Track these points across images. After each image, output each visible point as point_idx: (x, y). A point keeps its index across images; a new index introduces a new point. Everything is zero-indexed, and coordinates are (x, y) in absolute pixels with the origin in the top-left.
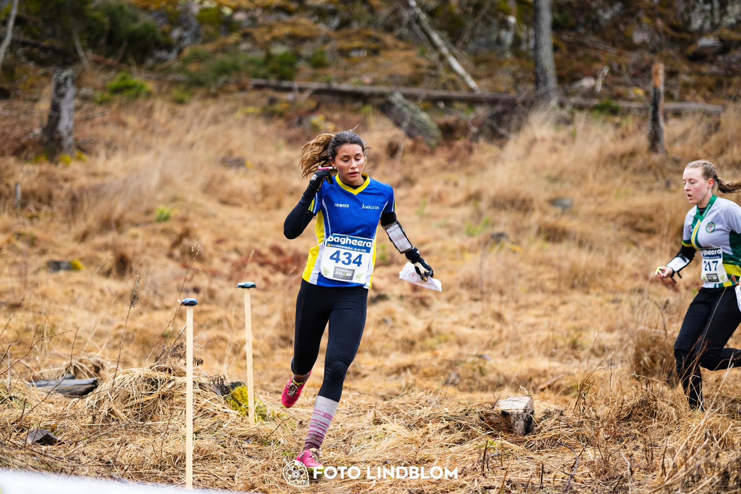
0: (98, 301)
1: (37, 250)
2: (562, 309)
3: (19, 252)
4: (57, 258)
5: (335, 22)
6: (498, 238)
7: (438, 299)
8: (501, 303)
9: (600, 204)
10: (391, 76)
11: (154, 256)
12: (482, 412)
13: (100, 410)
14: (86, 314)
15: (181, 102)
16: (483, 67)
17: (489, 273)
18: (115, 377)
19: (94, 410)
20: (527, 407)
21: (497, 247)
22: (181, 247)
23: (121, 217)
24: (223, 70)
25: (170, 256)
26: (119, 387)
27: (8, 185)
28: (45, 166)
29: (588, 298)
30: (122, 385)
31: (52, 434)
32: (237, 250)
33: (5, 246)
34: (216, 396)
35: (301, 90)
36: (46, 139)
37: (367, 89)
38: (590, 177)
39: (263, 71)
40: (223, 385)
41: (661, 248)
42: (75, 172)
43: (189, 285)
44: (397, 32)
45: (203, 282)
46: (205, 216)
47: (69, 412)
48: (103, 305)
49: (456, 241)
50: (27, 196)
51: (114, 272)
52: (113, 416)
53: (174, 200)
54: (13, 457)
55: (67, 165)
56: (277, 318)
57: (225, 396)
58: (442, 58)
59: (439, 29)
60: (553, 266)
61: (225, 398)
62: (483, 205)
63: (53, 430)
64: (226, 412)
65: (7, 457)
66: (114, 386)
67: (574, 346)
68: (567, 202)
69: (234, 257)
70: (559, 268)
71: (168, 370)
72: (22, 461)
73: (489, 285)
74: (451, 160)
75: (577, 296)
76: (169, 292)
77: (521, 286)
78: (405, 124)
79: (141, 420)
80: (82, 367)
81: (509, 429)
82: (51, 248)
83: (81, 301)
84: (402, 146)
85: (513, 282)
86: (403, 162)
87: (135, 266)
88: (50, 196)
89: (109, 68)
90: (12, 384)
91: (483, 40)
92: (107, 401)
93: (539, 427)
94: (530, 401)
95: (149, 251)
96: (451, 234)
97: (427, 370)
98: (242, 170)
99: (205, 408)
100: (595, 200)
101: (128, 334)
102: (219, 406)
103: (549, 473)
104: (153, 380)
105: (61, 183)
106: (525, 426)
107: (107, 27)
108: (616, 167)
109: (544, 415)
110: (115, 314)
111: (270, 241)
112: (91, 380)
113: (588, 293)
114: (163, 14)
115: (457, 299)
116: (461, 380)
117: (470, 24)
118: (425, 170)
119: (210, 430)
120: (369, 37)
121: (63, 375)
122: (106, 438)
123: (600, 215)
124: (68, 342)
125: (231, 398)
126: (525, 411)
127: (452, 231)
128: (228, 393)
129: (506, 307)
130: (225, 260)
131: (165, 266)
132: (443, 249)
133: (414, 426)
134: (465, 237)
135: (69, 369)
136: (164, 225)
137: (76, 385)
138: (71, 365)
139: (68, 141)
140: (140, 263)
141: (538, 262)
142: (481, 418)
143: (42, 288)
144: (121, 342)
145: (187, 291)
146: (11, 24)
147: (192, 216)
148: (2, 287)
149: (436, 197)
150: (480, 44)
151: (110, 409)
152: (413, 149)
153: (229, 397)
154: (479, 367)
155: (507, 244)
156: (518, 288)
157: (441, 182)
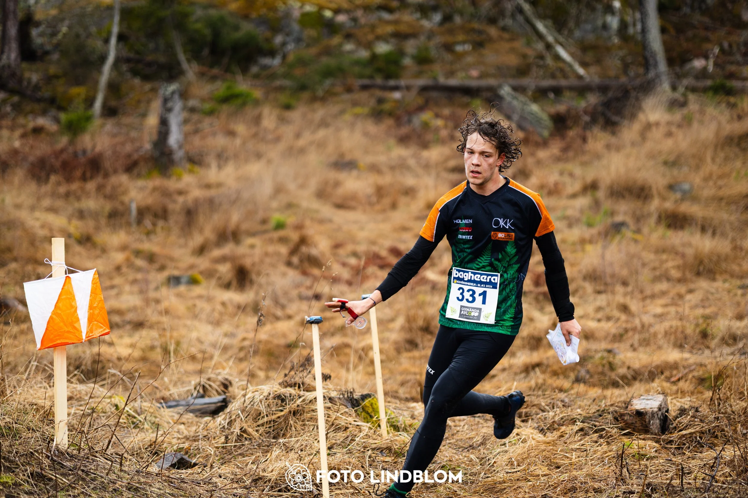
0: (221, 314)
1: (156, 266)
2: (689, 297)
3: (139, 269)
4: (176, 273)
5: (437, 17)
8: (626, 294)
9: (720, 188)
10: (498, 68)
11: (273, 266)
12: (616, 412)
13: (232, 430)
14: (209, 328)
15: (288, 107)
16: (590, 53)
17: (611, 264)
18: (244, 396)
19: (227, 431)
20: (661, 405)
21: (618, 238)
22: (299, 254)
23: (238, 227)
24: (328, 73)
25: (289, 264)
26: (250, 406)
27: (122, 203)
28: (157, 181)
29: (716, 284)
30: (252, 403)
31: (186, 457)
32: (355, 254)
33: (124, 265)
34: (347, 410)
35: (408, 88)
36: (157, 154)
37: (474, 83)
38: (709, 160)
39: (368, 71)
40: (353, 397)
42: (188, 184)
43: (310, 293)
44: (501, 23)
45: (324, 288)
46: (321, 221)
47: (202, 433)
48: (226, 318)
49: (576, 233)
50: (142, 212)
51: (234, 283)
52: (245, 435)
53: (289, 206)
54: (151, 485)
55: (179, 178)
56: (400, 321)
57: (356, 409)
58: (549, 47)
59: (543, 18)
60: (677, 253)
61: (356, 411)
62: (601, 194)
63: (187, 453)
64: (358, 425)
65: (145, 486)
66: (245, 405)
67: (704, 335)
68: (686, 187)
69: (353, 261)
70: (683, 256)
71: (297, 385)
72: (160, 489)
73: (613, 276)
74: (565, 150)
75: (703, 283)
76: (291, 300)
77: (645, 275)
78: (516, 117)
79: (274, 438)
80: (210, 386)
81: (645, 430)
82: (170, 264)
83: (203, 316)
85: (637, 273)
87: (254, 277)
88: (165, 211)
89: (214, 78)
90: (143, 407)
91: (589, 27)
92: (238, 420)
93: (674, 425)
94: (664, 399)
95: (268, 260)
96: (570, 226)
97: (555, 367)
98: (355, 173)
99: (337, 422)
100: (715, 183)
101: (253, 345)
102: (350, 419)
103: (688, 473)
104: (283, 397)
105: (175, 197)
106: (660, 425)
107: (209, 38)
109: (679, 412)
110: (237, 326)
111: (388, 243)
112: (221, 398)
113: (714, 280)
114: (263, 21)
115: (581, 292)
116: (591, 376)
117: (574, 11)
118: (539, 163)
119: (343, 445)
120: (473, 30)
121: (192, 395)
122: (240, 458)
123: (721, 199)
124: (193, 358)
125: (361, 410)
126: (660, 409)
127: (571, 223)
128: (358, 406)
129: (632, 298)
130: (344, 265)
131: (284, 275)
133: (548, 429)
134: (585, 228)
135: (198, 388)
136: (282, 233)
137: (205, 404)
138: (199, 384)
139: (179, 155)
140: (259, 274)
141: (660, 250)
142: (616, 419)
143: (164, 304)
144: (246, 356)
145: (308, 299)
146: (113, 41)
147: (308, 222)
148: (124, 306)
149: (552, 188)
150: (586, 31)
151: (242, 428)
152: (526, 141)
153: (359, 410)
154: (609, 362)
155: (628, 233)
156: (642, 278)
157: (557, 174)
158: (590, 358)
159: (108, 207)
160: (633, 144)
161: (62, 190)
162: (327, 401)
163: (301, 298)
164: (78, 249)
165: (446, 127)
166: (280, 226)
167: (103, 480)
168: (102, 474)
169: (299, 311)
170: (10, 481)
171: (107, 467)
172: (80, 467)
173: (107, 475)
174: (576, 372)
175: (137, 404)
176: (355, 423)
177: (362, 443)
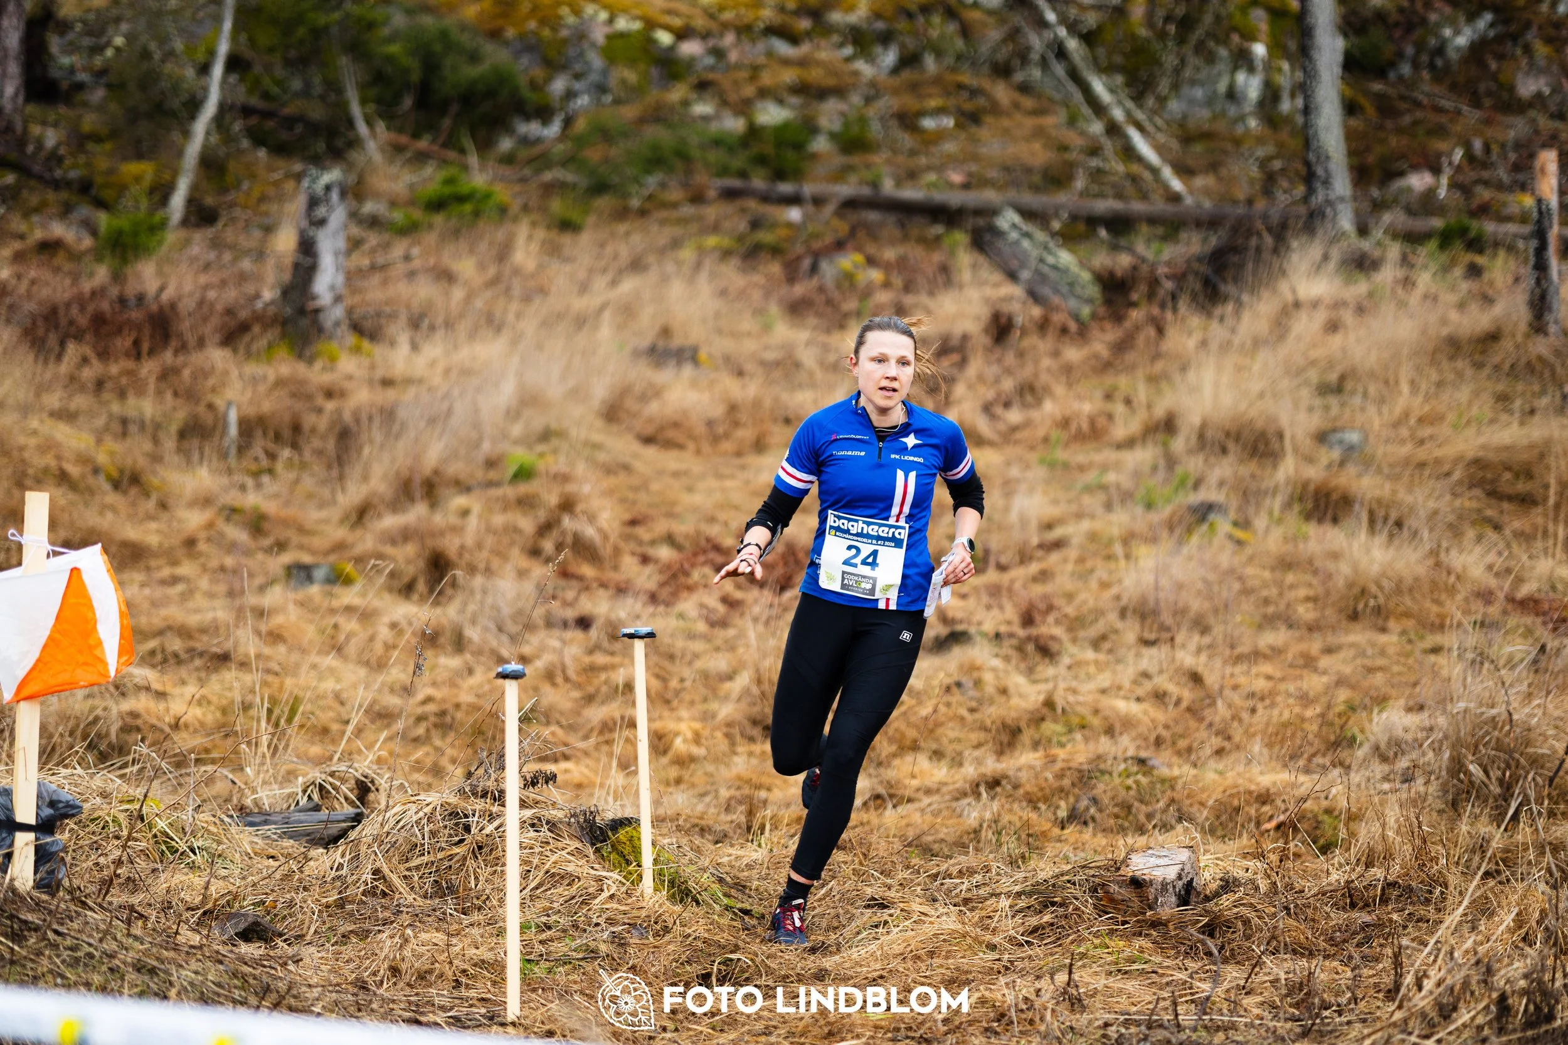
0: (389, 647)
1: (267, 542)
2: (1324, 662)
3: (232, 547)
4: (307, 559)
5: (889, 57)
6: (1203, 512)
7: (1074, 640)
8: (1199, 650)
9: (1422, 442)
10: (1007, 169)
11: (502, 555)
12: (1095, 877)
13: (357, 874)
14: (362, 672)
15: (567, 226)
16: (1198, 148)
17: (1180, 586)
20: (1183, 870)
21: (1199, 533)
22: (555, 533)
23: (436, 472)
24: (655, 161)
25: (535, 552)
26: (396, 829)
27: (211, 406)
28: (285, 366)
29: (1383, 639)
30: (401, 825)
31: (265, 921)
32: (670, 539)
33: (202, 535)
34: (579, 845)
35: (818, 201)
36: (288, 310)
37: (955, 199)
38: (1404, 385)
39: (738, 162)
40: (595, 823)
41: (1545, 533)
42: (350, 377)
43: (570, 614)
44: (1019, 77)
45: (599, 606)
46: (609, 470)
48: (395, 655)
49: (1119, 520)
50: (248, 428)
51: (421, 586)
52: (382, 886)
53: (546, 436)
54: (181, 966)
55: (331, 363)
56: (744, 680)
57: (599, 845)
58: (1113, 129)
59: (1105, 70)
60: (1315, 572)
61: (597, 851)
62: (1179, 444)
63: (267, 913)
64: (597, 877)
65: (169, 966)
66: (387, 827)
68: (1353, 437)
69: (665, 553)
70: (1327, 577)
71: (489, 795)
72: (196, 973)
73: (1180, 612)
74: (1121, 347)
75: (1358, 636)
76: (529, 627)
77: (1245, 613)
78: (1025, 275)
80: (335, 788)
82: (295, 539)
83: (352, 649)
84: (1019, 320)
85: (1227, 607)
86: (1021, 354)
87: (459, 573)
88: (296, 428)
89: (421, 158)
90: (197, 822)
91: (1199, 93)
94: (1190, 858)
96: (1109, 506)
97: (1032, 788)
98: (688, 371)
100: (1413, 433)
101: (443, 713)
102: (585, 866)
104: (461, 815)
105: (320, 401)
107: (415, 77)
108: (1460, 364)
109: (1221, 884)
112: (350, 810)
113: (1383, 630)
114: (530, 45)
115: (1111, 642)
116: (1101, 810)
117: (1170, 60)
118: (1068, 370)
120: (960, 87)
121: (297, 804)
123: (1422, 465)
124: (325, 731)
125: (610, 849)
126: (1180, 877)
127: (1112, 499)
128: (604, 841)
129: (1211, 658)
130: (645, 560)
131: (522, 574)
132: (1093, 537)
134: (1139, 510)
135: (309, 791)
136: (523, 488)
137: (321, 822)
138: (313, 783)
139: (333, 314)
140: (472, 569)
141: (1285, 564)
142: (1093, 890)
143: (278, 620)
144: (428, 730)
145: (565, 625)
146: (218, 70)
147: (581, 468)
148: (193, 620)
149: (1085, 426)
150: (1192, 102)
151: (376, 872)
152: (1043, 326)
153: (606, 849)
154: (1137, 782)
155: (1223, 525)
156: (1238, 618)
157: (1098, 394)
158: (1103, 772)
159: (181, 416)
160: (1257, 343)
161: (88, 374)
162: (544, 828)
163: (549, 624)
164: (112, 498)
165: (887, 285)
166: (523, 474)
167: (91, 950)
168: (92, 941)
169: (542, 649)
171: (103, 927)
172: (49, 926)
173: (101, 940)
174: (1072, 799)
175: (186, 816)
176: (593, 872)
177: (603, 911)
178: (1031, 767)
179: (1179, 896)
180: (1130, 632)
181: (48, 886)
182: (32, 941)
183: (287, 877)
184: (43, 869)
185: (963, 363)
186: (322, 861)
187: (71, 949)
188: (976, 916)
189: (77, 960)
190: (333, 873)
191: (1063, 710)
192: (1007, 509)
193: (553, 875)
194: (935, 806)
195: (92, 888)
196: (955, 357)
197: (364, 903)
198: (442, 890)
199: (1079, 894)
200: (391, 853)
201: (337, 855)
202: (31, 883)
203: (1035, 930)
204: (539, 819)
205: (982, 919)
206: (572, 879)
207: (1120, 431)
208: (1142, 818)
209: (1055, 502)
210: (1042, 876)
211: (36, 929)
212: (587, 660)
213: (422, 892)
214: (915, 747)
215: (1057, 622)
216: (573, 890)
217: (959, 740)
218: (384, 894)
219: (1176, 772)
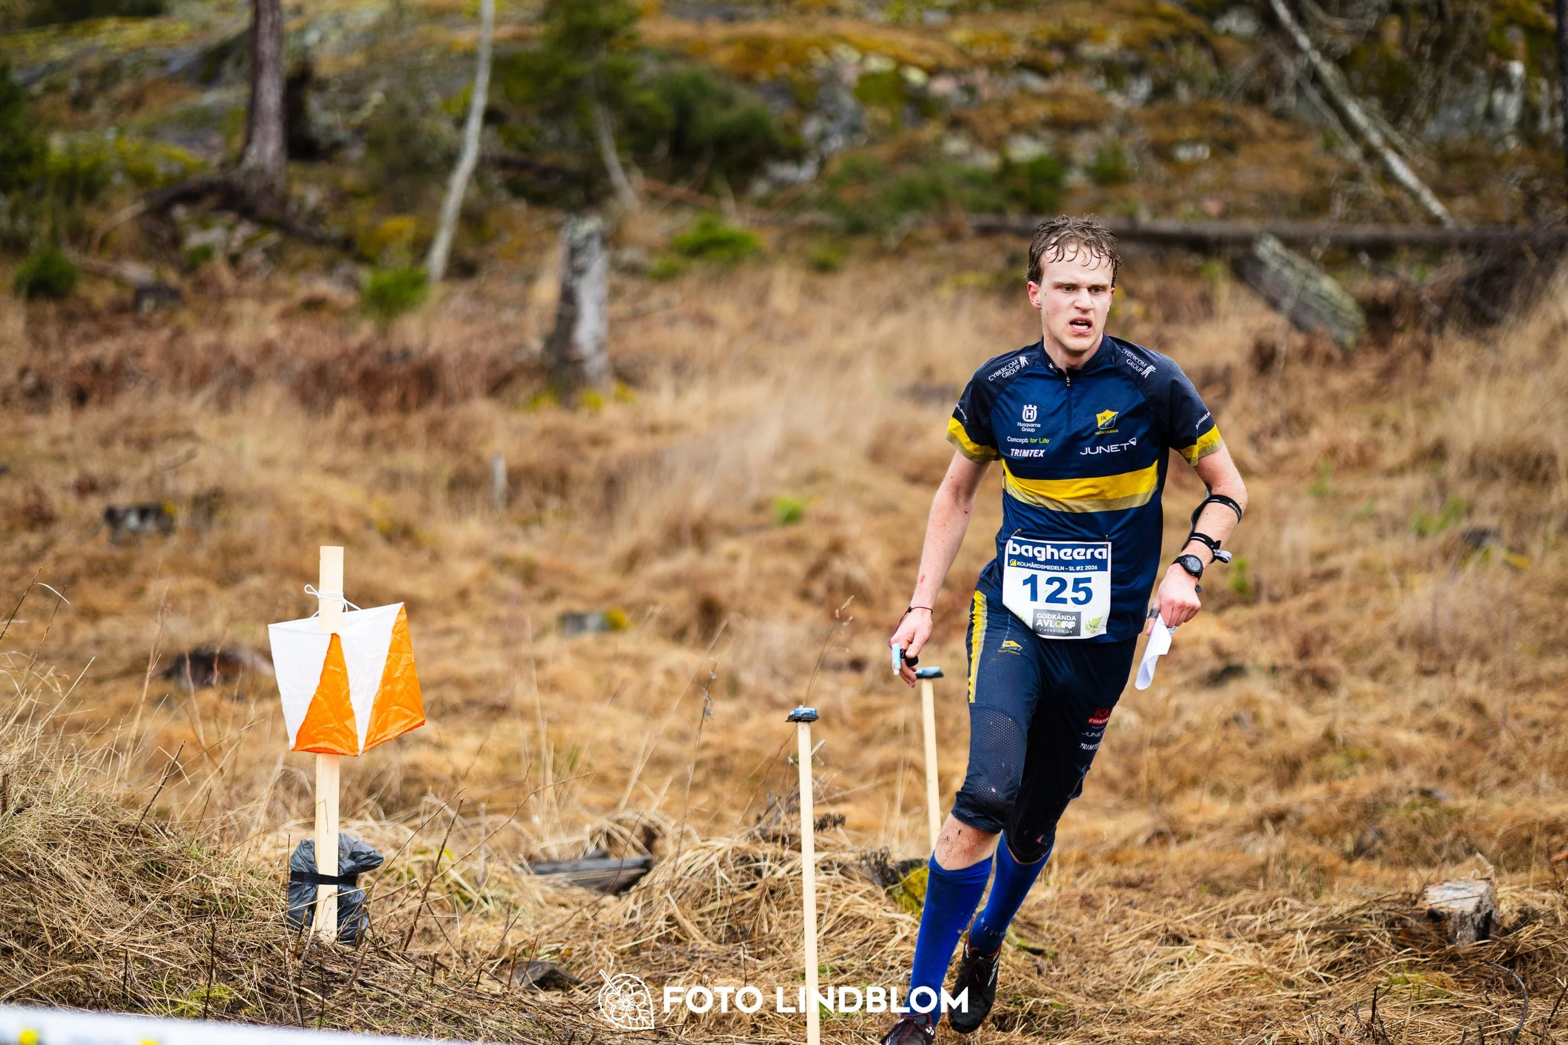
0: (663, 693)
1: (539, 591)
3: (504, 598)
4: (578, 607)
5: (1141, 88)
7: (1352, 672)
8: (1479, 679)
10: (1264, 197)
11: (771, 597)
12: (1391, 911)
14: (638, 720)
15: (824, 268)
16: (1458, 170)
18: (678, 854)
20: (1481, 902)
21: (1475, 559)
22: (825, 576)
23: (706, 517)
24: (910, 200)
25: (805, 595)
26: (686, 877)
27: (478, 460)
28: (549, 415)
30: (691, 872)
31: (562, 969)
33: (475, 587)
34: (872, 889)
36: (552, 360)
37: (1212, 228)
39: (994, 197)
40: (885, 865)
42: (614, 425)
43: (844, 656)
44: (1274, 103)
45: (871, 647)
46: (877, 511)
48: (672, 701)
49: (1392, 549)
50: (516, 478)
51: (694, 632)
53: (813, 478)
54: (485, 1015)
55: (595, 411)
57: (890, 887)
58: (1371, 154)
59: (1361, 93)
61: (889, 893)
62: (1451, 469)
63: (564, 961)
64: (890, 919)
65: (474, 1015)
71: (780, 839)
72: (501, 1021)
73: (1455, 639)
74: (1387, 373)
76: (802, 670)
77: (1525, 639)
78: (1288, 304)
80: (622, 835)
82: (566, 588)
83: (628, 695)
84: (1283, 349)
85: (1506, 635)
86: (1286, 384)
87: (732, 619)
88: (564, 478)
89: (677, 204)
90: (489, 871)
91: (1457, 114)
94: (1487, 890)
95: (762, 587)
96: (1381, 535)
97: (1316, 823)
99: (851, 912)
101: (719, 759)
102: (877, 907)
104: (751, 860)
105: (585, 449)
107: (669, 122)
109: (1520, 917)
110: (694, 720)
112: (637, 857)
114: (782, 89)
115: (1389, 673)
116: (1387, 843)
117: (1426, 81)
118: (1332, 399)
120: (1214, 116)
121: (586, 852)
124: (602, 780)
125: (901, 891)
126: (1478, 910)
127: (1384, 528)
128: (895, 882)
129: (1493, 686)
131: (793, 617)
132: (1365, 566)
134: (1412, 539)
135: (597, 839)
136: (792, 531)
137: (610, 869)
138: (600, 831)
139: (596, 363)
140: (744, 613)
141: (1564, 590)
142: (1390, 924)
143: (551, 670)
144: (707, 777)
145: (838, 667)
146: (475, 124)
147: (848, 510)
148: (470, 671)
149: (1353, 455)
150: (1450, 123)
151: (670, 918)
152: (1307, 354)
153: (898, 890)
154: (1423, 815)
155: (1498, 552)
156: (1518, 646)
157: (1366, 424)
158: (1388, 805)
159: (448, 468)
160: (1526, 368)
161: (358, 428)
162: (837, 871)
163: (823, 665)
164: (385, 550)
165: (1147, 317)
166: (792, 517)
167: (397, 1000)
168: (397, 991)
170: (227, 997)
171: (407, 977)
172: (355, 977)
173: (406, 991)
174: (1357, 833)
175: (478, 866)
176: (885, 914)
177: (897, 953)
178: (1315, 802)
179: (1477, 929)
180: (1408, 662)
181: (351, 937)
182: (339, 992)
183: (580, 925)
184: (346, 920)
185: (1227, 393)
186: (614, 909)
187: (377, 1000)
188: (1273, 951)
189: (384, 1011)
190: (627, 921)
191: (1344, 744)
192: (1277, 541)
193: (846, 919)
194: (1218, 843)
195: (395, 939)
196: (1218, 390)
197: (658, 949)
198: (733, 935)
199: (1376, 929)
200: (683, 899)
201: (630, 902)
202: (335, 935)
203: (1333, 965)
204: (830, 863)
205: (1278, 955)
206: (864, 922)
207: (1390, 458)
208: (1430, 850)
209: (1326, 531)
210: (1336, 911)
211: (342, 981)
212: (863, 702)
213: (716, 938)
214: (1195, 782)
215: (1334, 652)
216: (866, 933)
217: (1238, 775)
218: (678, 941)
219: (1462, 803)
